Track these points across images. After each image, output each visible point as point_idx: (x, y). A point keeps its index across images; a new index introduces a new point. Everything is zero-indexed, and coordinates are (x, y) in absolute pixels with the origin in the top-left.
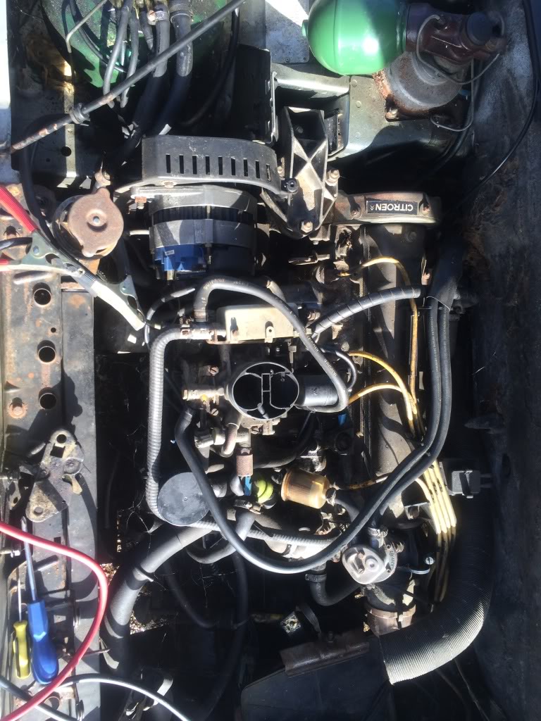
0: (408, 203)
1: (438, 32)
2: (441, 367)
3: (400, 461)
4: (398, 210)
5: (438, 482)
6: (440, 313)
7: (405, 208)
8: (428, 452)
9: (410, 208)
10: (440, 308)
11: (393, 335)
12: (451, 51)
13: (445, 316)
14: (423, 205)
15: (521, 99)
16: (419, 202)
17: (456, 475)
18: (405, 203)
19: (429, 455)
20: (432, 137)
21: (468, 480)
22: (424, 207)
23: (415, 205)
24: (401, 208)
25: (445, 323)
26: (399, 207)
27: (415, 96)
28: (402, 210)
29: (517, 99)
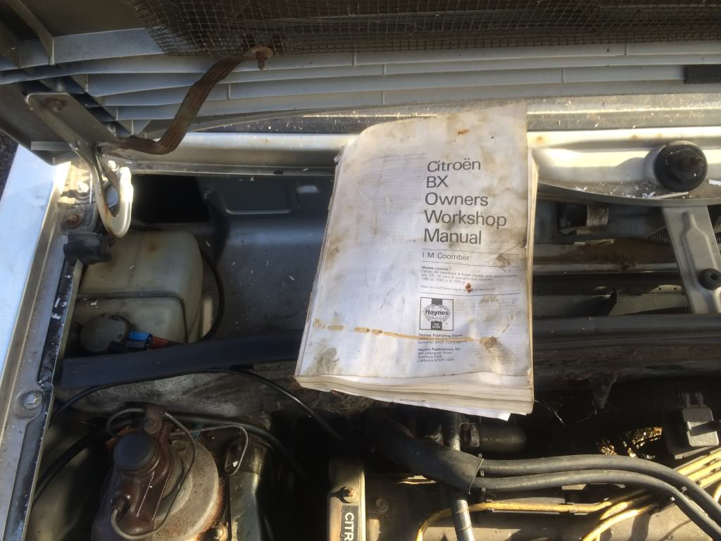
0: (343, 520)
1: (132, 509)
2: (559, 471)
3: (688, 519)
4: (352, 534)
5: (708, 464)
6: (490, 475)
7: (350, 525)
8: (681, 491)
9: (350, 517)
10: (483, 474)
11: (516, 531)
12: (158, 480)
13: (491, 467)
14: (346, 498)
15: (220, 379)
16: (342, 504)
17: (694, 441)
18: (343, 525)
19: (684, 489)
20: (251, 471)
21: (698, 424)
22: (348, 496)
23: (346, 510)
24: (350, 531)
25: (500, 467)
26: (348, 534)
27: (204, 510)
28: (352, 528)
29: (220, 382)
